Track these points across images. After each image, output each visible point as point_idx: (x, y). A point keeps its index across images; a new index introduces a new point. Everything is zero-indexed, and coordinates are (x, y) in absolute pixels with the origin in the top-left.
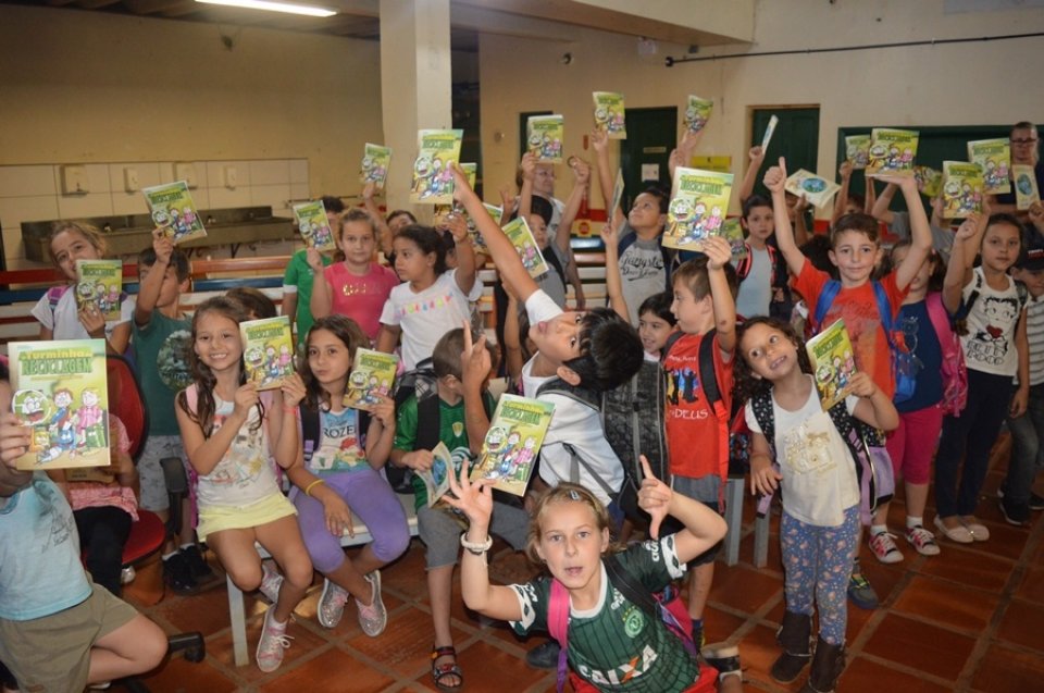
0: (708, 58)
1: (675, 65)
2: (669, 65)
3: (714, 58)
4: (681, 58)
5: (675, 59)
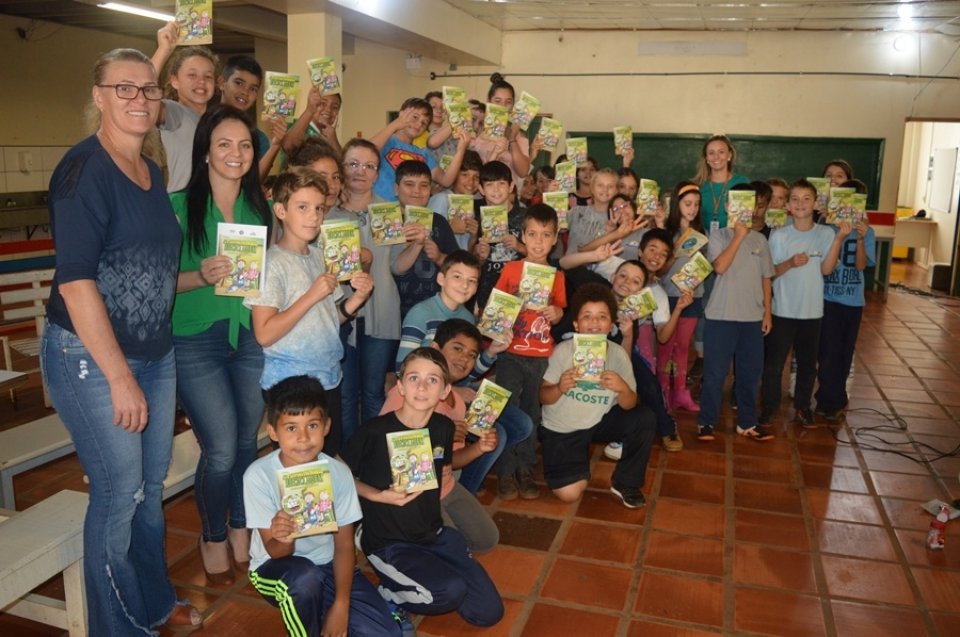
0: (466, 75)
1: (437, 79)
2: (433, 79)
3: (470, 75)
4: (442, 73)
5: (437, 74)
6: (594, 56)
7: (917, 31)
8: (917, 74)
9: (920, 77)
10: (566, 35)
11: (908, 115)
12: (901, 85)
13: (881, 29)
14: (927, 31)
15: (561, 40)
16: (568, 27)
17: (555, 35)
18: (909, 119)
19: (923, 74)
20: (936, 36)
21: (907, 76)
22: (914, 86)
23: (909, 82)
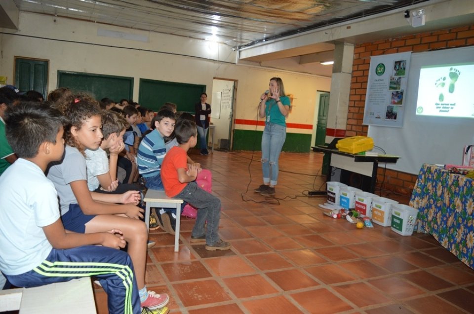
6: (74, 32)
7: (217, 42)
8: (217, 59)
9: (219, 61)
10: (58, 19)
11: (214, 76)
12: (212, 64)
13: (204, 39)
14: (221, 43)
15: (55, 21)
16: (59, 15)
17: (51, 18)
18: (214, 78)
19: (220, 60)
20: (224, 45)
21: (214, 60)
22: (217, 65)
23: (214, 63)
